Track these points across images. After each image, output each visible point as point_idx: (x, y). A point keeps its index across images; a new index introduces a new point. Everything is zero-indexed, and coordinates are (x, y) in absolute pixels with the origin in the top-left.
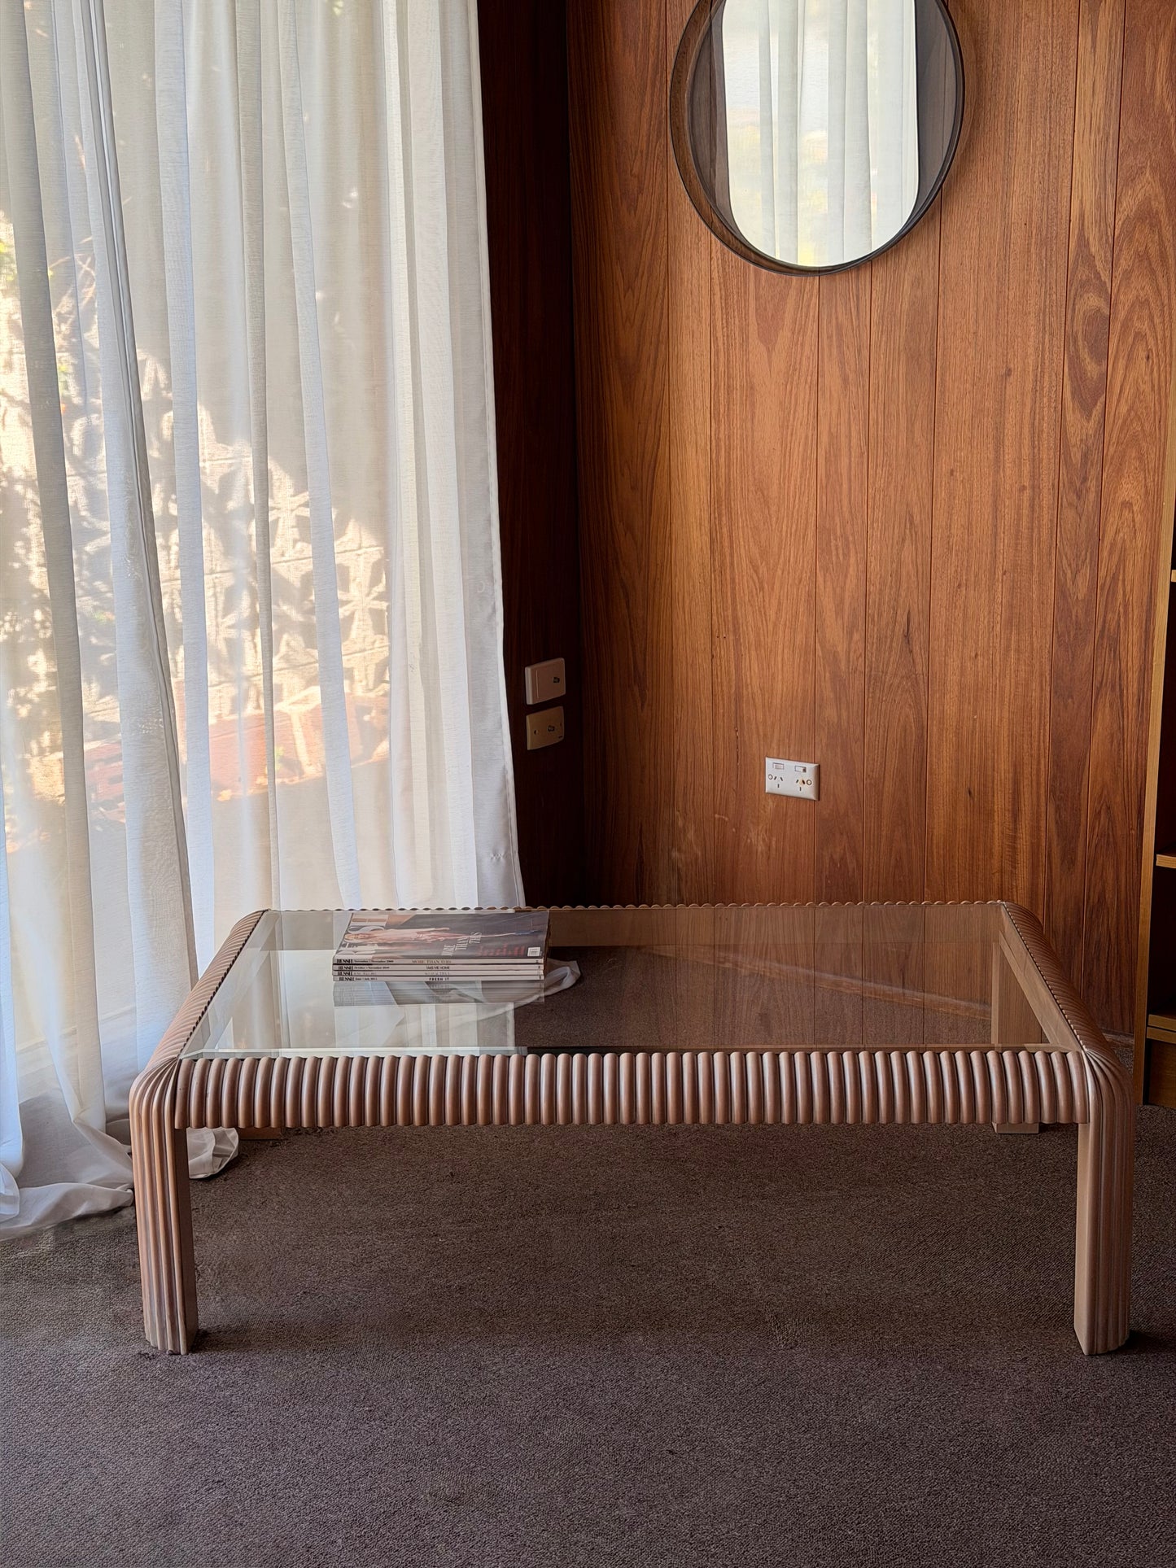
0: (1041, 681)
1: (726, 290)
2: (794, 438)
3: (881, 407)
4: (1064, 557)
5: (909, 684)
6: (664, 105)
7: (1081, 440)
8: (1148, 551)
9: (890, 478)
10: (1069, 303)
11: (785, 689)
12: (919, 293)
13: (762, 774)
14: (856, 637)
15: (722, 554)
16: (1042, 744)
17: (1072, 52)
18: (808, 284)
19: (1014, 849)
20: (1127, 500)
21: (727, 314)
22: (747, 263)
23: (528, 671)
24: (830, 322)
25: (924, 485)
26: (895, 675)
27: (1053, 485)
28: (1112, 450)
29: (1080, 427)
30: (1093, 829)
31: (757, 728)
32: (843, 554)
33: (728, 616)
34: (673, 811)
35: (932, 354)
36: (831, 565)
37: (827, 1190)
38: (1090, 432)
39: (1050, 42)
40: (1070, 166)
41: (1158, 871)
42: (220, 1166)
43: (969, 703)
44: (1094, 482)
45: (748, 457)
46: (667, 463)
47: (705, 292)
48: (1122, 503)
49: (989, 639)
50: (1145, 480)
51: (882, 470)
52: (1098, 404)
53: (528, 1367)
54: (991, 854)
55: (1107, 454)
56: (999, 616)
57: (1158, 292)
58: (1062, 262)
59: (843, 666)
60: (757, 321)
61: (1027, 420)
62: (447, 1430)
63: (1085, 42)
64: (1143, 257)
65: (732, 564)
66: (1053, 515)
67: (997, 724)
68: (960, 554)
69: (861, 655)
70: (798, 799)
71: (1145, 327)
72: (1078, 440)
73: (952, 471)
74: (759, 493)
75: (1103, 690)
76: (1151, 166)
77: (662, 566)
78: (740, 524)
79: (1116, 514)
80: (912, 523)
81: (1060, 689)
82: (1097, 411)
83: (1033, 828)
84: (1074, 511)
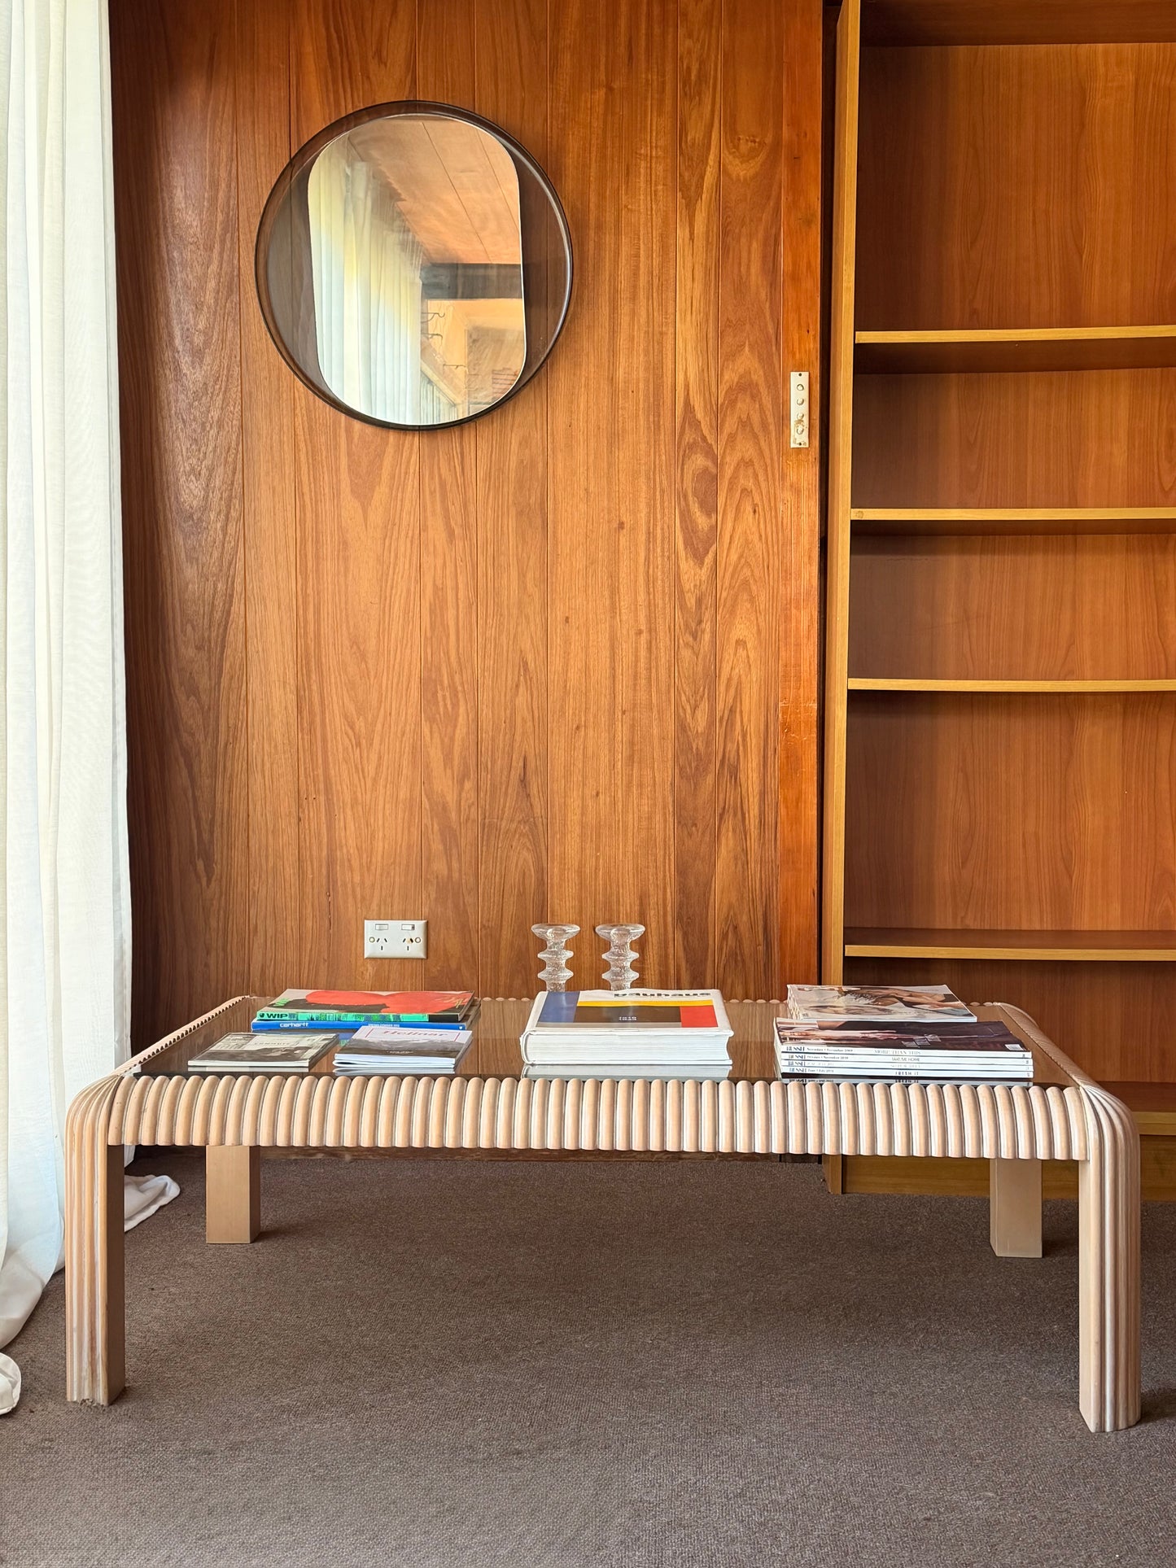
0: (665, 814)
2: (394, 592)
4: (683, 695)
5: (527, 828)
7: (695, 586)
9: (501, 627)
10: (679, 462)
11: (386, 846)
12: (527, 452)
13: (360, 939)
14: (468, 785)
15: (311, 712)
16: (667, 873)
18: (407, 440)
20: (741, 638)
21: (315, 469)
24: (432, 478)
25: (538, 633)
26: (512, 820)
27: (669, 627)
28: (724, 594)
30: (721, 949)
31: (354, 891)
32: (452, 703)
33: (318, 775)
35: (544, 507)
36: (437, 716)
38: (703, 579)
39: (650, 231)
40: (674, 342)
43: (592, 841)
44: (709, 624)
45: (341, 612)
46: (242, 619)
47: (288, 446)
48: (737, 641)
49: (610, 777)
50: (757, 620)
51: (493, 621)
52: (710, 552)
55: (720, 599)
56: (620, 755)
57: (763, 452)
58: (669, 426)
59: (453, 815)
60: (349, 476)
61: (641, 569)
63: (683, 231)
64: (745, 423)
65: (323, 720)
66: (670, 655)
67: (621, 859)
68: (577, 697)
69: (473, 804)
70: (403, 960)
71: (750, 484)
72: (692, 585)
73: (567, 618)
74: (355, 647)
75: (726, 816)
76: (750, 345)
77: (236, 727)
78: (333, 681)
79: (732, 651)
80: (526, 669)
81: (684, 818)
82: (709, 559)
83: (661, 956)
84: (690, 651)
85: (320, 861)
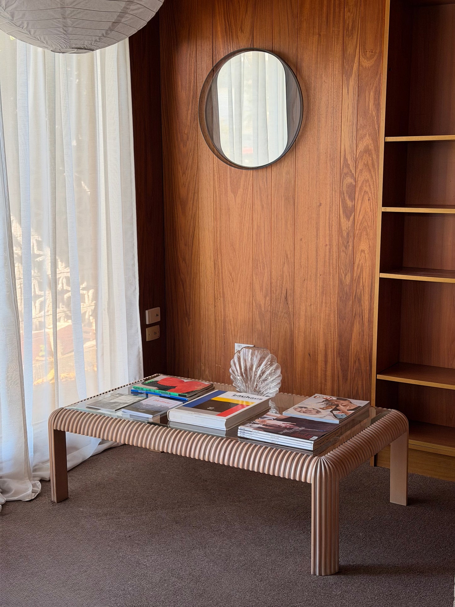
0: (334, 314)
1: (219, 174)
2: (244, 227)
3: (275, 216)
4: (341, 270)
5: (287, 316)
6: (196, 109)
7: (346, 228)
8: (370, 267)
9: (279, 242)
10: (341, 181)
12: (288, 177)
13: (233, 349)
14: (268, 298)
15: (218, 268)
16: (335, 336)
17: (340, 94)
18: (249, 173)
19: (325, 375)
20: (363, 249)
21: (220, 183)
22: (227, 165)
23: (147, 312)
24: (257, 186)
25: (291, 244)
26: (282, 312)
27: (337, 244)
28: (357, 231)
29: (346, 224)
30: (353, 368)
31: (232, 332)
32: (263, 269)
33: (220, 291)
34: (201, 364)
35: (293, 198)
36: (258, 273)
37: (263, 498)
38: (349, 226)
39: (333, 91)
40: (340, 133)
41: (378, 380)
42: (34, 496)
43: (309, 322)
44: (351, 243)
45: (228, 234)
46: (198, 236)
47: (212, 175)
48: (361, 250)
49: (315, 299)
50: (369, 242)
51: (276, 239)
52: (352, 216)
53: (157, 563)
54: (317, 377)
55: (355, 234)
56: (319, 291)
57: (372, 177)
58: (338, 166)
59: (263, 310)
60: (230, 185)
61: (327, 221)
62: (129, 586)
63: (345, 91)
64: (366, 165)
65: (222, 272)
66: (337, 254)
67: (319, 330)
68: (304, 269)
69: (269, 305)
71: (368, 189)
72: (345, 228)
73: (301, 239)
74: (232, 247)
75: (356, 317)
76: (368, 134)
77: (196, 273)
78: (225, 258)
79: (359, 254)
80: (287, 257)
81: (341, 317)
82: (352, 218)
83: (332, 367)
84: (344, 253)
85: (221, 321)
